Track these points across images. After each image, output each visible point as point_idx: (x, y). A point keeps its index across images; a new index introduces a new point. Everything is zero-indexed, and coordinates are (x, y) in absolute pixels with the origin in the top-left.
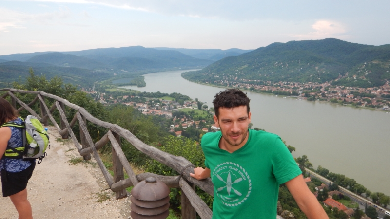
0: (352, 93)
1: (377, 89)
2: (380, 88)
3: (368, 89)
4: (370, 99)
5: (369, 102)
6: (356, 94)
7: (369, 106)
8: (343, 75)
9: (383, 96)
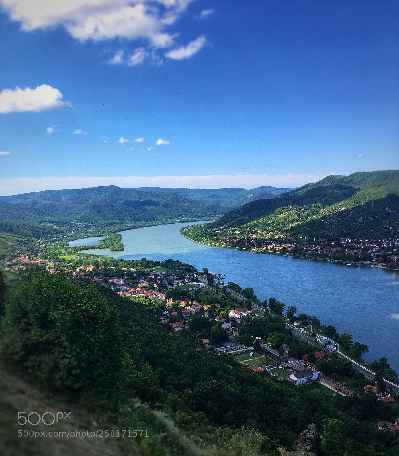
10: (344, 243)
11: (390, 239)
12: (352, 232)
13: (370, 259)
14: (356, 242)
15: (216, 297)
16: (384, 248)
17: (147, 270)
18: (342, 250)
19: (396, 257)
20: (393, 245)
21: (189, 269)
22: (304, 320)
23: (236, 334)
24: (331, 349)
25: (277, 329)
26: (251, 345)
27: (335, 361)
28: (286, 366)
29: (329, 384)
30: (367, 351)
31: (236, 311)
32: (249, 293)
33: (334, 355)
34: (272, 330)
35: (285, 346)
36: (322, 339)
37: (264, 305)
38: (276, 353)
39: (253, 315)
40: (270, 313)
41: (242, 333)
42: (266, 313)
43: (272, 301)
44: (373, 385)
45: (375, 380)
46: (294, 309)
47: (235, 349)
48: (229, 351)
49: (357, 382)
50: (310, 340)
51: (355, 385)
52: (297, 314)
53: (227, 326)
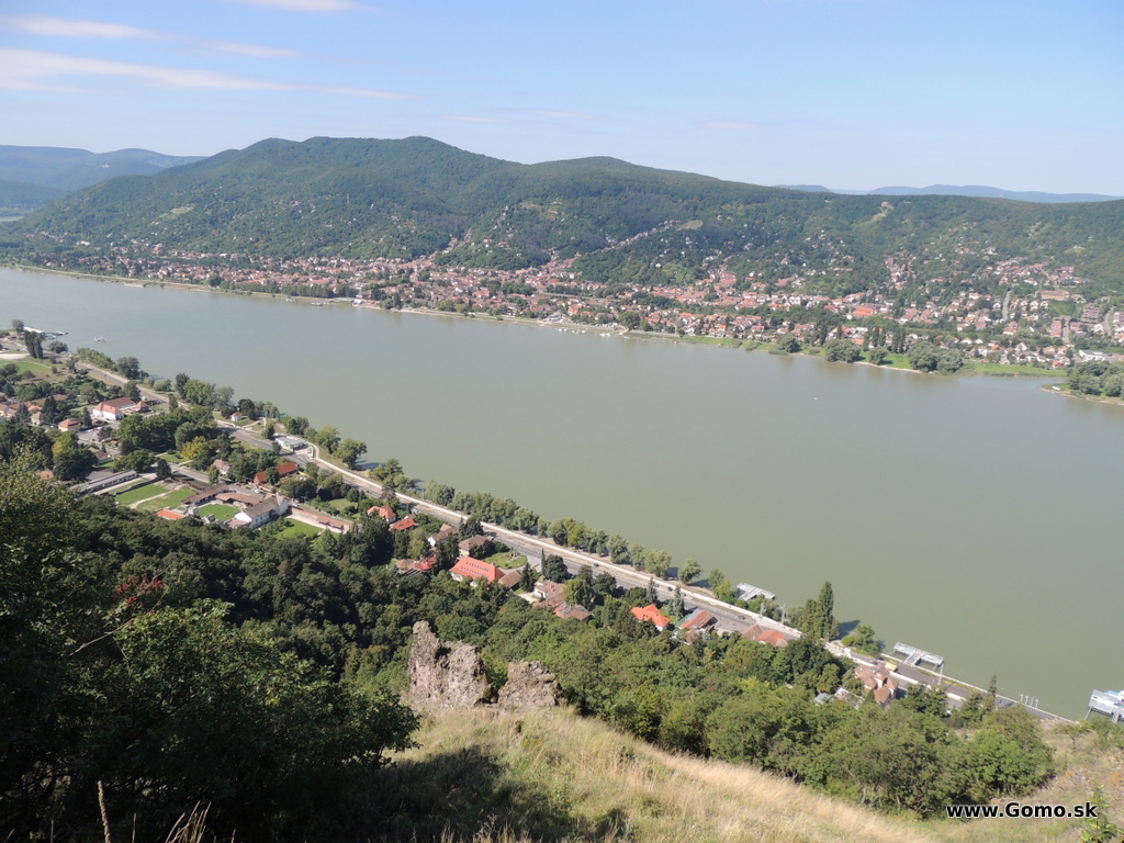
0: (484, 284)
1: (535, 273)
2: (541, 270)
3: (518, 272)
4: (523, 296)
5: (522, 305)
6: (495, 287)
7: (525, 315)
8: (460, 238)
9: (550, 290)
10: (305, 266)
11: (381, 258)
12: (319, 245)
13: (353, 294)
14: (325, 264)
15: (56, 380)
16: (374, 274)
18: (302, 278)
19: (393, 290)
20: (387, 269)
22: (251, 411)
23: (114, 452)
24: (303, 456)
25: (199, 432)
26: (150, 470)
27: (316, 475)
28: (226, 499)
29: (307, 517)
30: (365, 451)
31: (106, 406)
32: (131, 370)
33: (312, 467)
34: (190, 437)
35: (218, 463)
36: (286, 442)
37: (164, 389)
38: (202, 477)
39: (145, 410)
40: (181, 404)
41: (128, 448)
42: (174, 405)
43: (182, 380)
44: (381, 505)
45: (383, 497)
46: (229, 392)
47: (115, 483)
48: (101, 488)
49: (355, 505)
50: (268, 445)
51: (353, 511)
52: (235, 400)
53: (88, 438)
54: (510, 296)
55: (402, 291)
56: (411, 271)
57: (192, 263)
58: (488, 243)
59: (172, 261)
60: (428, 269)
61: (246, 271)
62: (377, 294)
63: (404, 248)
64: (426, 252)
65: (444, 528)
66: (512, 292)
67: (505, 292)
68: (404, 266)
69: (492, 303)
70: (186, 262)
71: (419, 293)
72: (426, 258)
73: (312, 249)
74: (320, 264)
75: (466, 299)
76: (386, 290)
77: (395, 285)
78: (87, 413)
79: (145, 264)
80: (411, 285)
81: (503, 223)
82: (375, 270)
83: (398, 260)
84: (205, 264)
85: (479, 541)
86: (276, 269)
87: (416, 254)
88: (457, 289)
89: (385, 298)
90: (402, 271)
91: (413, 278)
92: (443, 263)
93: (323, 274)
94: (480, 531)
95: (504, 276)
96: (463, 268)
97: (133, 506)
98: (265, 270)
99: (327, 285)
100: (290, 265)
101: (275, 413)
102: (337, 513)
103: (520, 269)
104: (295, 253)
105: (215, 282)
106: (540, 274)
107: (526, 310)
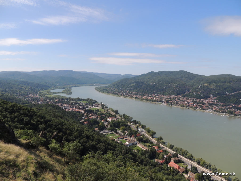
0: (192, 101)
1: (206, 100)
2: (208, 99)
3: (201, 99)
4: (202, 105)
5: (201, 107)
6: (195, 102)
7: (201, 109)
8: (189, 91)
9: (209, 104)
10: (154, 96)
11: (170, 95)
12: (157, 92)
13: (162, 102)
14: (158, 96)
15: (104, 113)
16: (168, 98)
17: (79, 102)
18: (153, 98)
19: (171, 101)
20: (171, 97)
21: (96, 102)
22: (135, 122)
23: (109, 126)
24: (143, 133)
25: (124, 125)
26: (113, 131)
27: (144, 137)
28: (125, 139)
29: (140, 146)
30: (156, 134)
31: (110, 118)
32: (116, 112)
33: (144, 135)
34: (122, 126)
35: (126, 132)
36: (140, 129)
37: (121, 116)
38: (122, 134)
39: (116, 120)
40: (123, 119)
41: (111, 126)
42: (121, 119)
43: (124, 115)
44: (156, 146)
45: (156, 144)
46: (132, 118)
47: (107, 132)
48: (105, 133)
49: (150, 145)
50: (136, 130)
51: (150, 146)
52: (133, 120)
53: (106, 123)
54: (198, 105)
55: (173, 102)
56: (176, 98)
57: (133, 94)
58: (195, 93)
59: (130, 94)
60: (180, 98)
61: (142, 96)
62: (167, 102)
63: (175, 93)
64: (180, 94)
65: (169, 154)
66: (199, 104)
67: (197, 104)
68: (175, 97)
69: (194, 106)
70: (132, 94)
71: (177, 103)
72: (180, 96)
73: (156, 92)
74: (157, 96)
75: (187, 105)
76: (169, 101)
77: (172, 101)
78: (107, 119)
79: (125, 94)
80: (175, 101)
81: (199, 88)
82: (168, 97)
83: (173, 95)
84: (135, 94)
85: (177, 159)
86: (148, 96)
87: (178, 94)
88: (186, 102)
89: (169, 103)
90: (174, 98)
91: (176, 99)
92: (183, 96)
93: (157, 97)
94: (177, 156)
95: (198, 100)
96: (188, 98)
97: (109, 137)
98: (146, 96)
99: (157, 100)
100: (151, 95)
101: (140, 124)
102: (146, 146)
103: (202, 99)
104: (153, 93)
105: (136, 98)
106: (207, 100)
107: (202, 108)
